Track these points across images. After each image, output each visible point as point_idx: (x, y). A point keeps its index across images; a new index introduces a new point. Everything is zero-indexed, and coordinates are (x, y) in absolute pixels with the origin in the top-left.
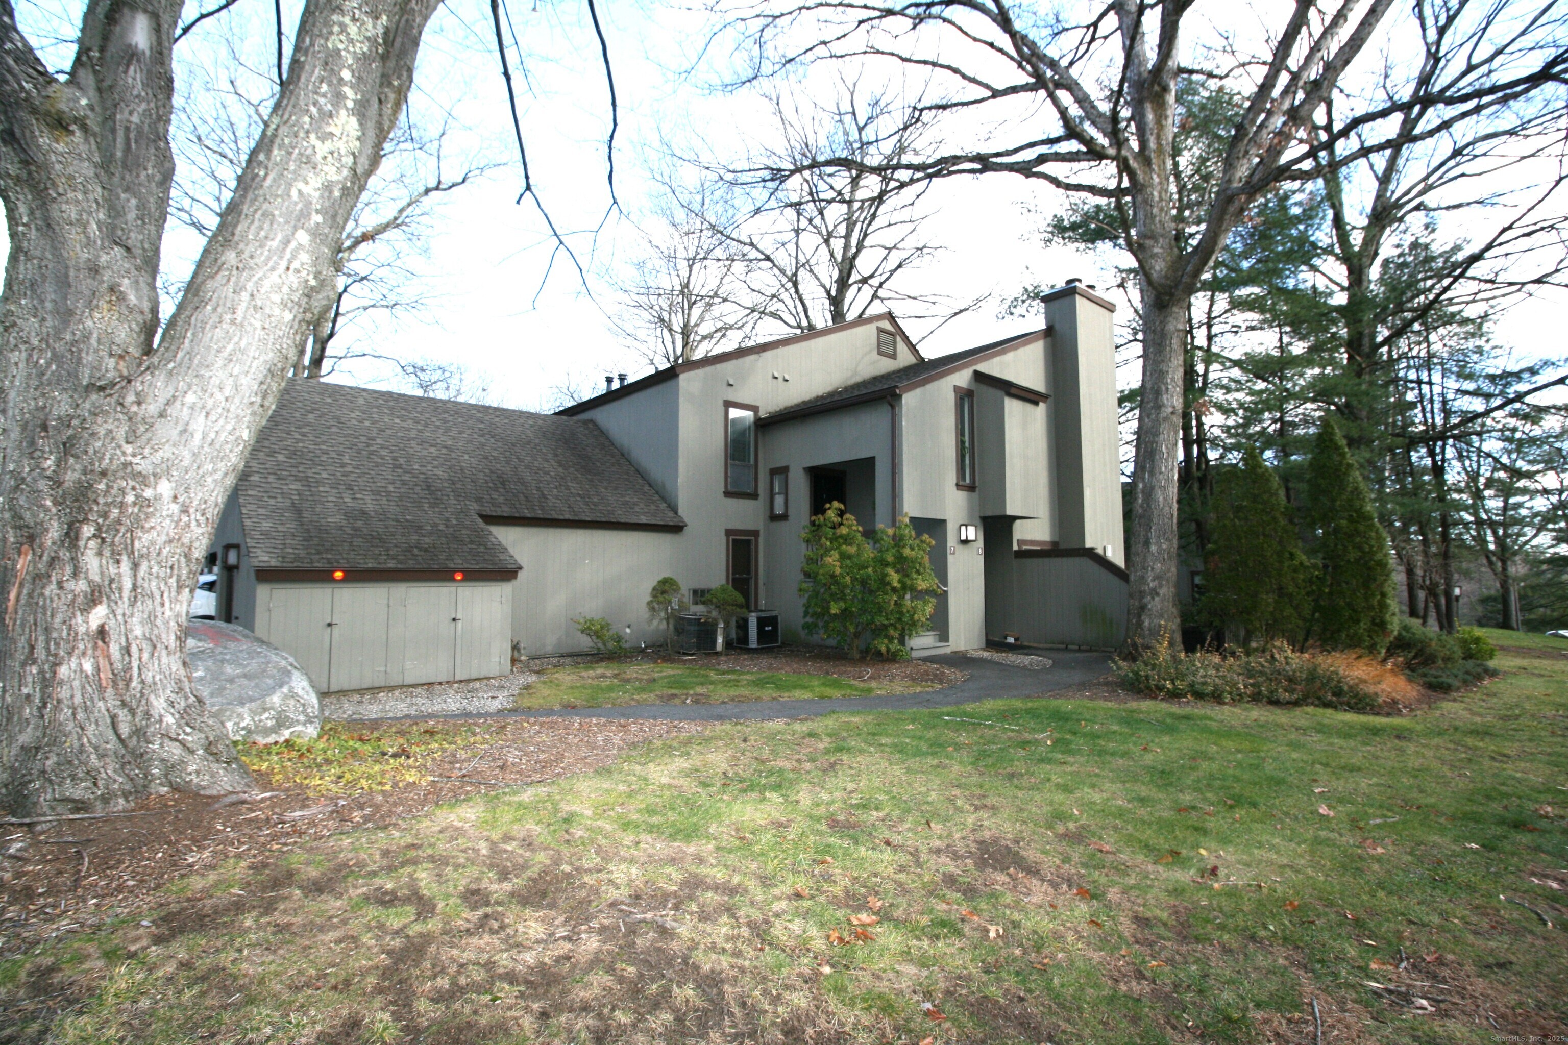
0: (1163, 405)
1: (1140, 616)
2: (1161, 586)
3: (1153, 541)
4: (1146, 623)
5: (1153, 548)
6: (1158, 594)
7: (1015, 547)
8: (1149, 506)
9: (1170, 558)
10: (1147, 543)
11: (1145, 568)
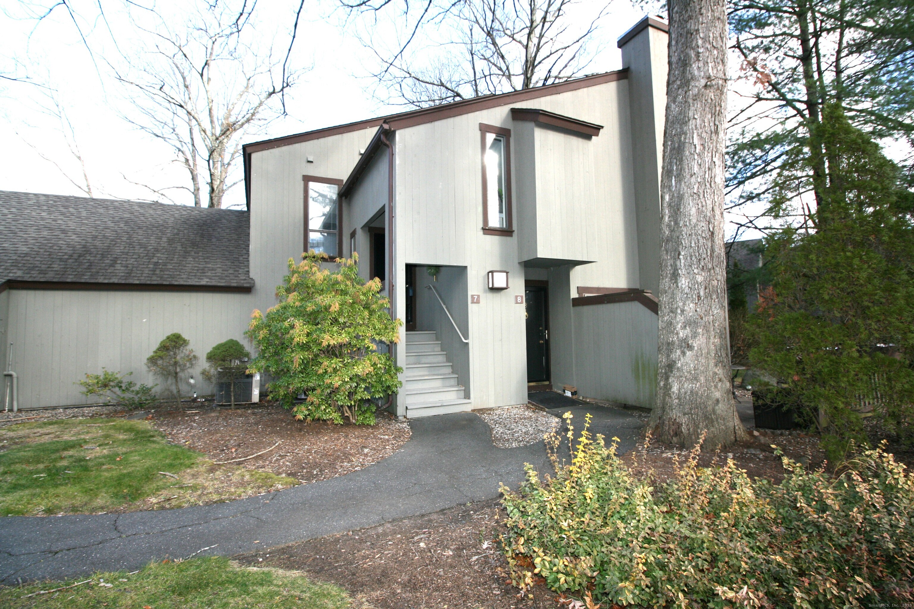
0: (693, 78)
1: (667, 379)
2: (695, 335)
3: (682, 272)
4: (675, 389)
5: (684, 282)
6: (690, 347)
7: (574, 294)
8: (677, 223)
9: (709, 295)
10: (675, 276)
11: (673, 311)
